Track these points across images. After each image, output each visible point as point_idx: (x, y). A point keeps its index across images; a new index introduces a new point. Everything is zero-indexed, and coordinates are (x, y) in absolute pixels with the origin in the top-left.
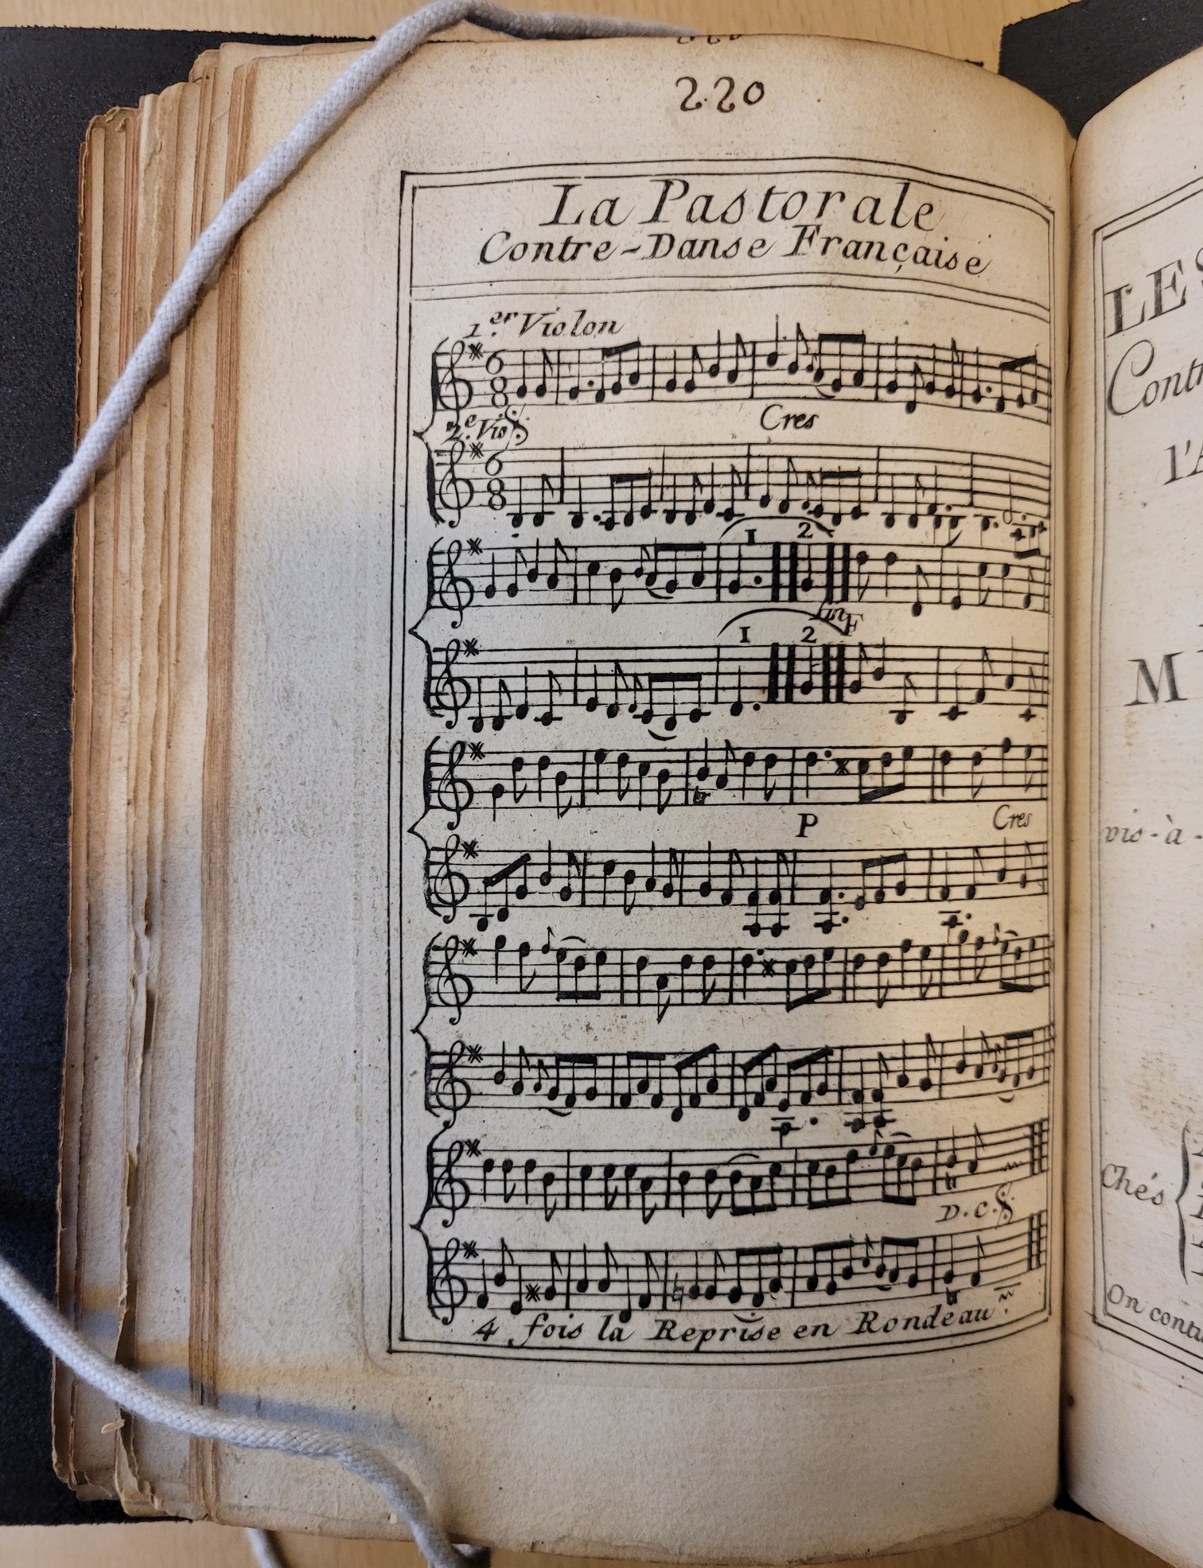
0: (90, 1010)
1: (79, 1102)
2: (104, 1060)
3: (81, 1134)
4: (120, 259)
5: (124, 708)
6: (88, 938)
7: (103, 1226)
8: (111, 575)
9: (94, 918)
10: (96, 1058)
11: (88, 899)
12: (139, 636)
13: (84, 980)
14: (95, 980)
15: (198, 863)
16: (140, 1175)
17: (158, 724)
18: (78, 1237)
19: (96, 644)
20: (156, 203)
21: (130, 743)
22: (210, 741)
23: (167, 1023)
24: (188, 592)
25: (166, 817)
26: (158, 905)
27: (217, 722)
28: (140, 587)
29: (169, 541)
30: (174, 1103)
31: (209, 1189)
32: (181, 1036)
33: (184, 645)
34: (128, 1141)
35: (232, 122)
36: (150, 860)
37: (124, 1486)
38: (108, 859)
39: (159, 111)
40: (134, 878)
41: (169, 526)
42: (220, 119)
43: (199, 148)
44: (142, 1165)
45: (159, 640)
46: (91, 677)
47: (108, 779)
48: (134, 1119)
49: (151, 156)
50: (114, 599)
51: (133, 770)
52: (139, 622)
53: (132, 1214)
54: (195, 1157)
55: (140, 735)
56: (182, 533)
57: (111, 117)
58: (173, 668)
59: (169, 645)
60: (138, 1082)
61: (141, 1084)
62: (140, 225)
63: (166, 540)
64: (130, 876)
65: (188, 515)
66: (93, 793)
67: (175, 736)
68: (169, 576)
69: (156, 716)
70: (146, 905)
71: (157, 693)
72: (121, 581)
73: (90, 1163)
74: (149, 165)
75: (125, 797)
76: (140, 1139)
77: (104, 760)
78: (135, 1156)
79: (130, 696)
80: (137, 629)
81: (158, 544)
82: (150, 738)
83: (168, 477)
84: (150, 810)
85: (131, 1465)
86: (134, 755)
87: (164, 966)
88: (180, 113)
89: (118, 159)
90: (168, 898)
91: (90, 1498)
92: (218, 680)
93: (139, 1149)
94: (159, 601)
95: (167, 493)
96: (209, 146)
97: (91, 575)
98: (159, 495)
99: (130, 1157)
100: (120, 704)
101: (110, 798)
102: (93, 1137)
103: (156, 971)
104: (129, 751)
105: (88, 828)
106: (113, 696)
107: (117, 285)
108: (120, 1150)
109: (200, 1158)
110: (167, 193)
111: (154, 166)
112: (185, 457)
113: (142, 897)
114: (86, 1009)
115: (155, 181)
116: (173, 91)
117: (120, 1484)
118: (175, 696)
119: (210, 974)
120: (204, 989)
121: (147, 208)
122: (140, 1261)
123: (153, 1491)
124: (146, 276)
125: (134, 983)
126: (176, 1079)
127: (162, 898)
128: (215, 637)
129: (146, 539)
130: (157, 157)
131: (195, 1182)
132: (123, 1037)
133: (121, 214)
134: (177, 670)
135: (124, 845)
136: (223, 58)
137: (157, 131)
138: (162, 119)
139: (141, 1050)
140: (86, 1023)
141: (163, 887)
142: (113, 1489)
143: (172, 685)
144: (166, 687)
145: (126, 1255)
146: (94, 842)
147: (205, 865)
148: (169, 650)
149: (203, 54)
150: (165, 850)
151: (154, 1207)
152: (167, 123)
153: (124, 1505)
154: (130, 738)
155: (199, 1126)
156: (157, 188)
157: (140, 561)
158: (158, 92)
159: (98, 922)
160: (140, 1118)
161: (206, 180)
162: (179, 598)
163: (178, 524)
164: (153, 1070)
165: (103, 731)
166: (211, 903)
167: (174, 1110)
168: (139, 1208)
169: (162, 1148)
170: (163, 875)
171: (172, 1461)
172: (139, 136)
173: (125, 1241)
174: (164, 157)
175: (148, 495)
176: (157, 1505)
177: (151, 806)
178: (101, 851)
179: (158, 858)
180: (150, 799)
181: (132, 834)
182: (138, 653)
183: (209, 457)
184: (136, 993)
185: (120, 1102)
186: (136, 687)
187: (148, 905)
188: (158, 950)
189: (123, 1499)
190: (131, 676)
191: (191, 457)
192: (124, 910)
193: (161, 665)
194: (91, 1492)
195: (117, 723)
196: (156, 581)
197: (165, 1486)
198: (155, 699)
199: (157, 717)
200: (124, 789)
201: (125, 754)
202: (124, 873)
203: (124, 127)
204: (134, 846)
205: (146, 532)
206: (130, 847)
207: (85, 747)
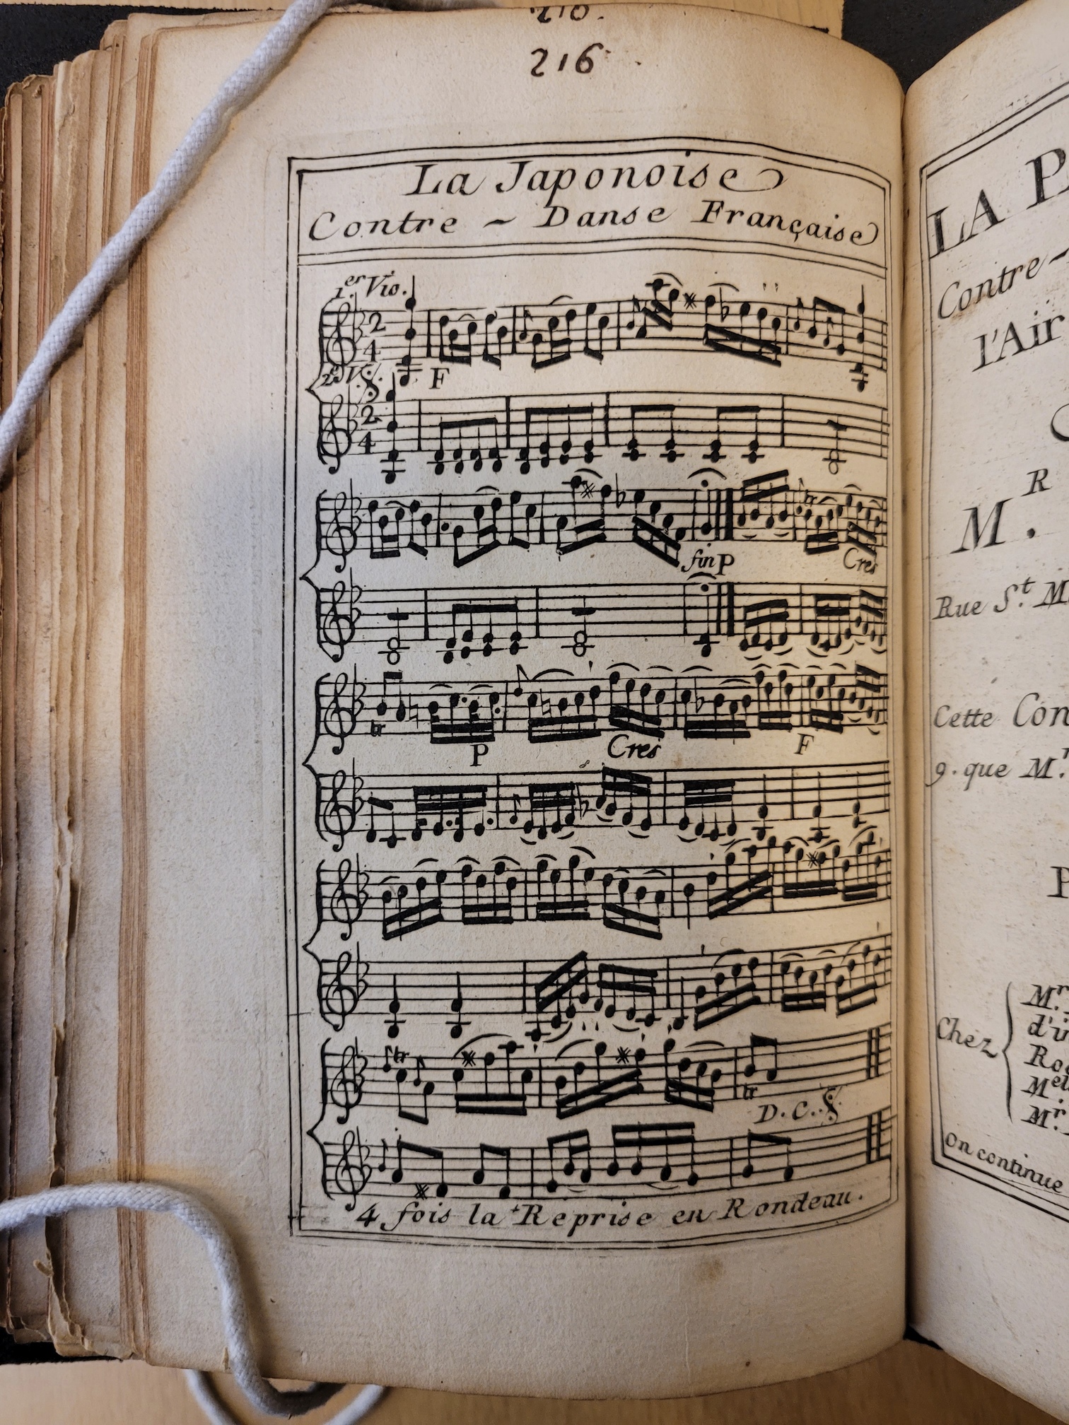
0: (20, 899)
1: (12, 984)
2: (33, 944)
3: (14, 1012)
4: (38, 214)
5: (46, 624)
6: (17, 834)
7: (35, 1095)
8: (33, 503)
9: (22, 816)
10: (26, 944)
11: (16, 798)
12: (59, 557)
13: (14, 872)
14: (23, 871)
15: (118, 764)
16: (68, 1048)
17: (77, 638)
18: (12, 1106)
19: (20, 565)
20: (70, 160)
21: (52, 655)
22: (127, 653)
23: (90, 910)
24: (104, 517)
25: (86, 722)
26: (79, 802)
27: (133, 637)
28: (58, 511)
29: (86, 469)
30: (97, 982)
31: (134, 1063)
32: (103, 922)
33: (100, 565)
34: (55, 1017)
35: (140, 87)
36: (72, 762)
37: (57, 1329)
38: (33, 762)
39: (72, 76)
40: (57, 778)
41: (86, 456)
42: (128, 83)
43: (110, 110)
44: (69, 1039)
45: (78, 560)
46: (16, 596)
47: (33, 689)
48: (61, 997)
49: (65, 118)
50: (36, 526)
51: (54, 680)
52: (59, 544)
53: (60, 1084)
54: (120, 1033)
55: (61, 648)
56: (98, 463)
57: (28, 84)
58: (91, 586)
59: (87, 565)
60: (64, 963)
61: (67, 966)
62: (56, 181)
63: (83, 469)
64: (54, 776)
65: (103, 447)
66: (19, 703)
67: (93, 648)
68: (86, 502)
69: (76, 630)
70: (69, 802)
71: (77, 609)
72: (42, 508)
73: (22, 1038)
74: (63, 126)
75: (48, 705)
76: (66, 1015)
77: (29, 671)
78: (62, 1031)
79: (51, 613)
80: (57, 551)
81: (75, 473)
82: (70, 650)
83: (85, 411)
84: (71, 716)
85: (63, 1310)
86: (56, 666)
87: (87, 858)
88: (92, 78)
89: (35, 123)
90: (89, 797)
91: (26, 1341)
92: (134, 598)
93: (65, 1024)
94: (77, 526)
95: (84, 426)
96: (118, 108)
97: (15, 503)
98: (77, 428)
99: (58, 1032)
100: (43, 620)
101: (35, 707)
102: (24, 1016)
103: (79, 862)
104: (51, 662)
105: (16, 734)
106: (37, 613)
107: (35, 238)
108: (49, 1027)
109: (124, 1033)
110: (80, 151)
111: (68, 127)
112: (100, 393)
113: (65, 795)
114: (17, 900)
115: (69, 140)
116: (84, 58)
117: (53, 1327)
118: (93, 612)
119: (130, 866)
120: (126, 881)
121: (61, 165)
122: (68, 1126)
123: (84, 1333)
124: (61, 228)
125: (59, 874)
126: (99, 960)
127: (84, 796)
128: (130, 559)
129: (64, 468)
130: (71, 118)
131: (120, 1055)
132: (50, 924)
133: (38, 172)
134: (94, 588)
135: (48, 749)
136: (131, 28)
137: (70, 95)
138: (75, 84)
139: (66, 935)
140: (16, 911)
141: (84, 786)
142: (46, 1330)
143: (91, 601)
144: (85, 603)
145: (54, 1120)
146: (21, 747)
147: (124, 768)
148: (87, 569)
149: (114, 23)
150: (85, 752)
151: (80, 1076)
152: (79, 88)
153: (56, 1347)
154: (52, 651)
155: (123, 1005)
156: (70, 147)
157: (59, 488)
158: (70, 59)
159: (26, 819)
160: (66, 996)
161: (116, 139)
162: (95, 522)
163: (94, 453)
164: (77, 954)
165: (28, 646)
166: (130, 802)
167: (97, 989)
168: (67, 1078)
169: (87, 1023)
170: (83, 775)
171: (101, 1305)
172: (54, 100)
173: (54, 1107)
174: (77, 118)
175: (66, 428)
176: (87, 1346)
177: (72, 712)
178: (28, 755)
179: (80, 759)
180: (71, 705)
181: (54, 738)
182: (58, 573)
183: (122, 393)
184: (61, 883)
185: (48, 983)
186: (56, 604)
187: (71, 802)
188: (81, 846)
189: (55, 1341)
190: (52, 594)
191: (105, 394)
192: (49, 808)
193: (80, 583)
194: (29, 1334)
195: (41, 639)
196: (74, 507)
197: (95, 1329)
198: (74, 615)
199: (76, 632)
200: (47, 699)
201: (47, 666)
202: (48, 775)
203: (40, 93)
204: (57, 750)
205: (64, 462)
206: (53, 750)
207: (12, 660)
